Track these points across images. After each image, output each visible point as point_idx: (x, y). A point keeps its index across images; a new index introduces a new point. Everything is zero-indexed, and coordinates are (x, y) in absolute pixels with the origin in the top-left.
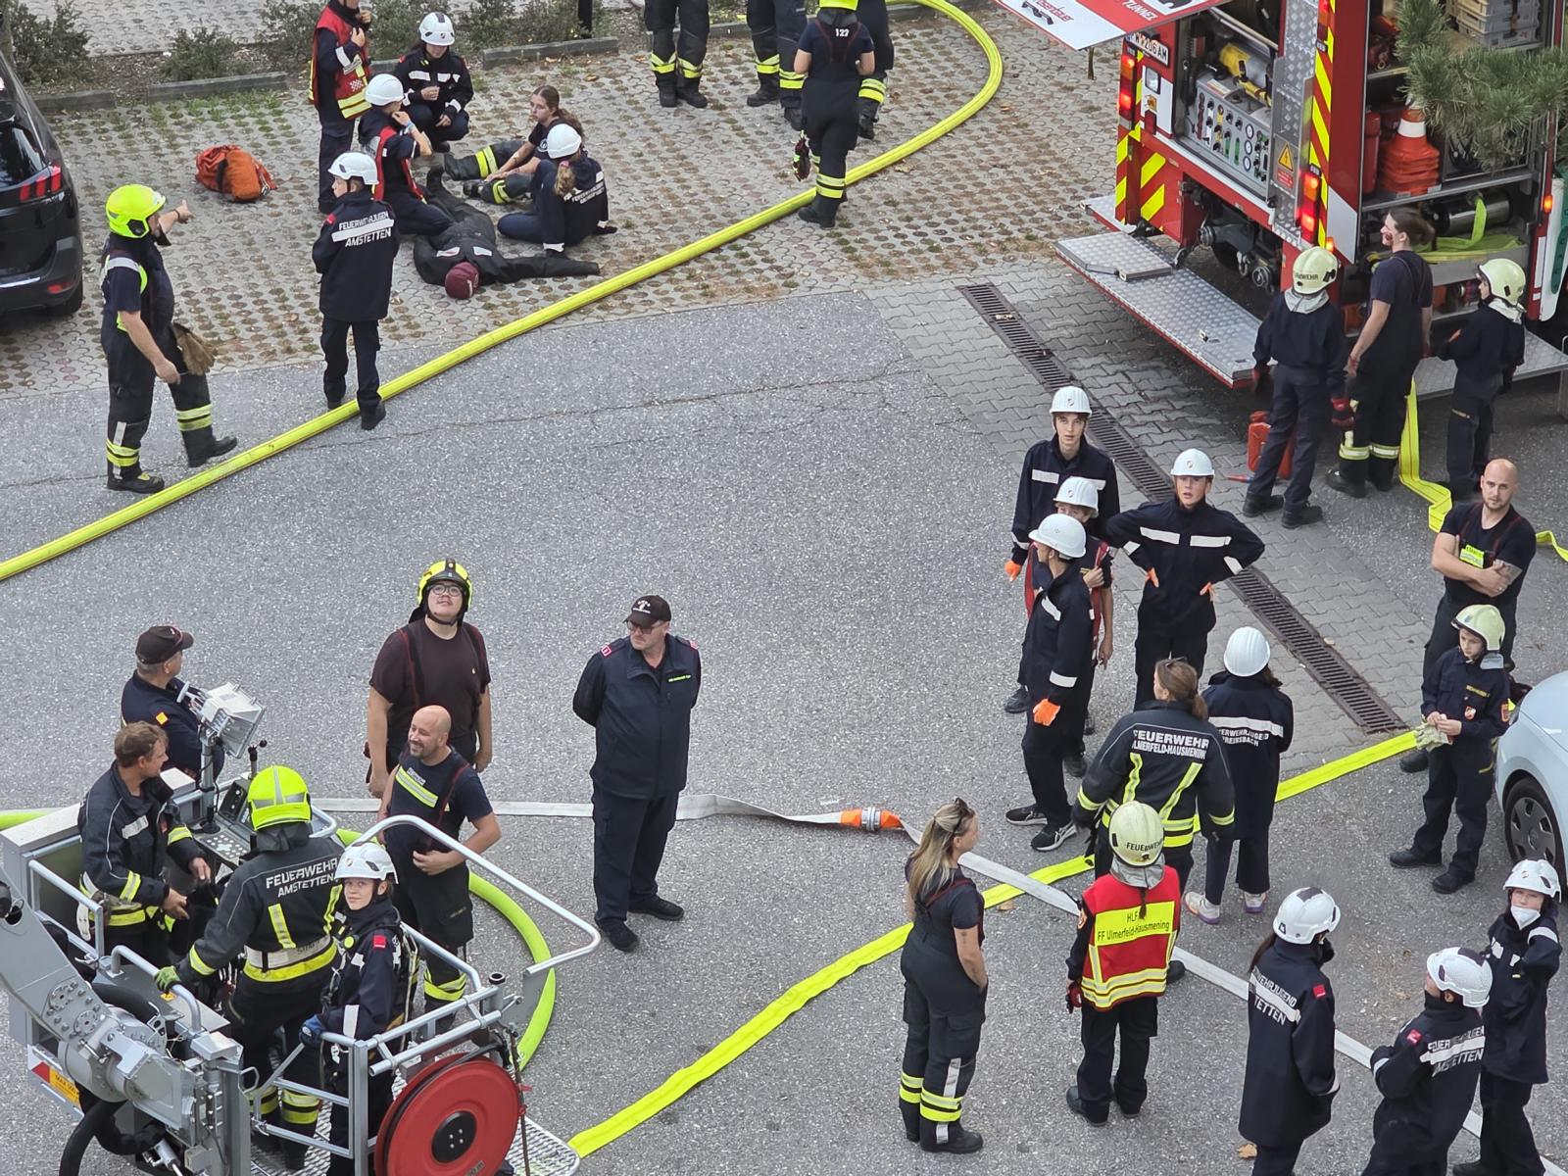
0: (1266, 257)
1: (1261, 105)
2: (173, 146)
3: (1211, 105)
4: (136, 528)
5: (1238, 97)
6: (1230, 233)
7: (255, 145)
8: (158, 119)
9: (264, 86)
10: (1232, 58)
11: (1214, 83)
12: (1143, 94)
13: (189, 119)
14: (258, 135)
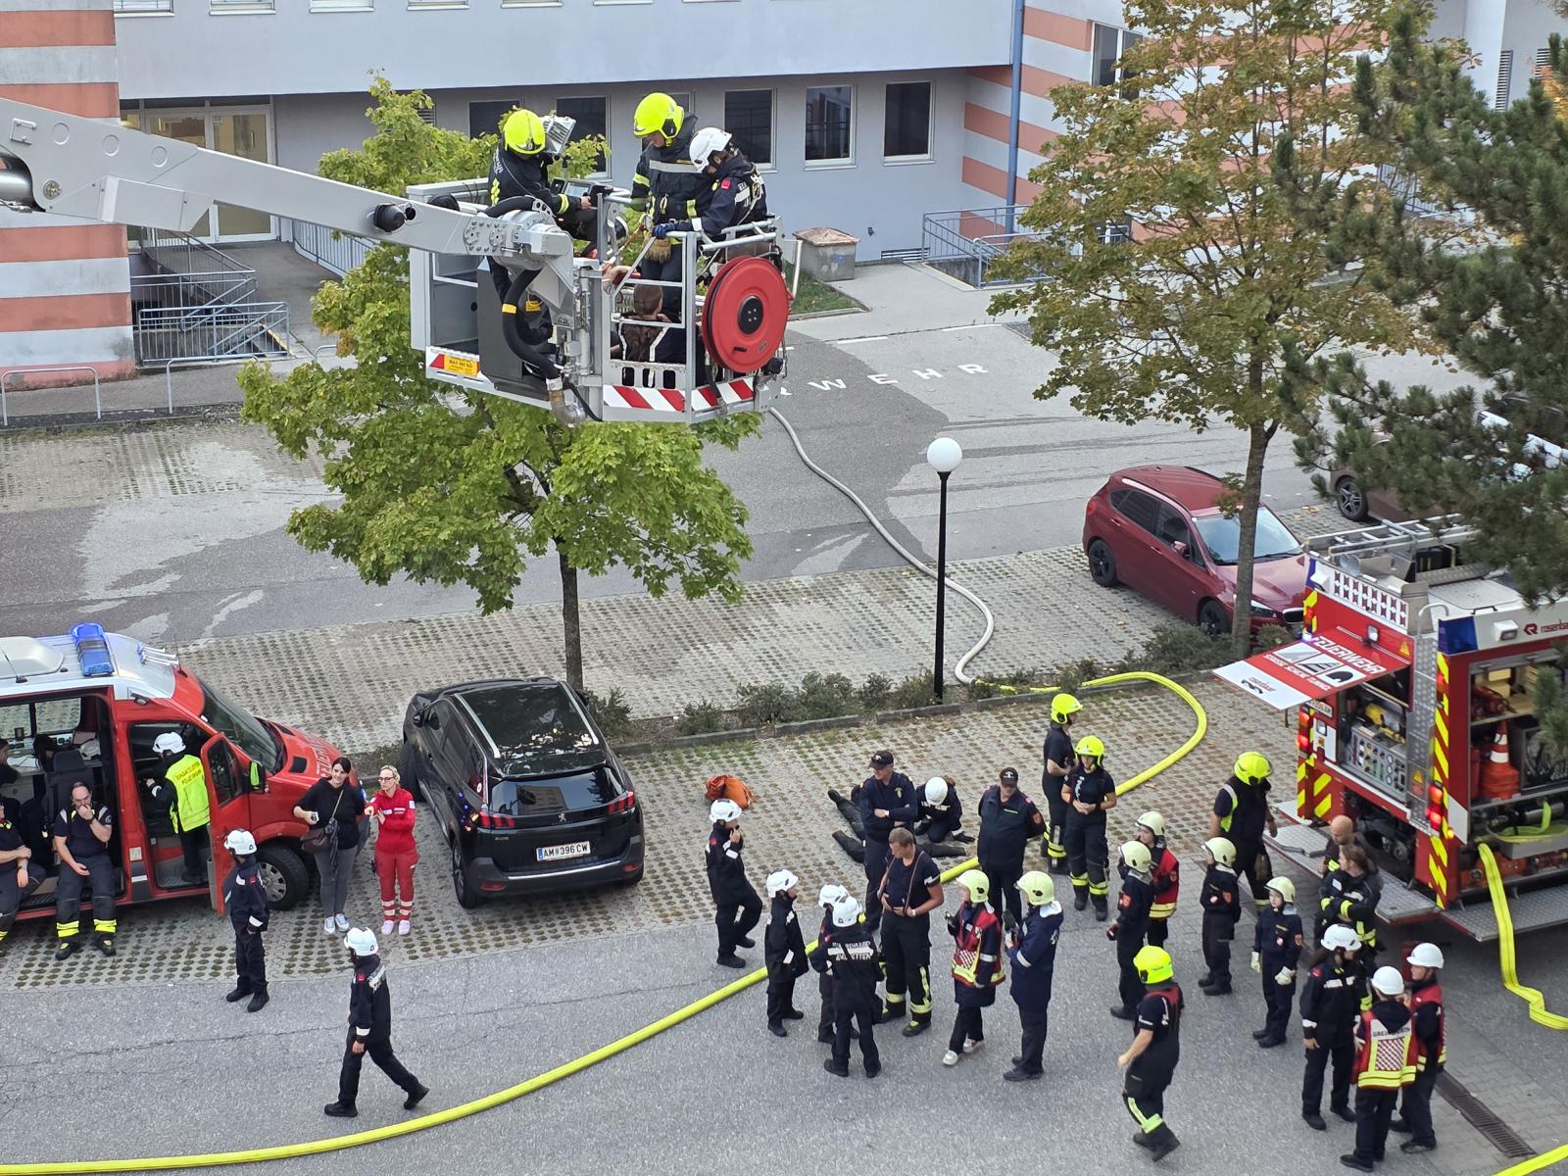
0: (1403, 841)
1: (1396, 743)
2: (690, 776)
3: (1362, 743)
4: (688, 1022)
5: (1380, 737)
6: (1377, 825)
7: (740, 775)
8: (678, 759)
9: (742, 738)
10: (1374, 713)
11: (1362, 728)
12: (1315, 736)
13: (698, 759)
14: (741, 768)
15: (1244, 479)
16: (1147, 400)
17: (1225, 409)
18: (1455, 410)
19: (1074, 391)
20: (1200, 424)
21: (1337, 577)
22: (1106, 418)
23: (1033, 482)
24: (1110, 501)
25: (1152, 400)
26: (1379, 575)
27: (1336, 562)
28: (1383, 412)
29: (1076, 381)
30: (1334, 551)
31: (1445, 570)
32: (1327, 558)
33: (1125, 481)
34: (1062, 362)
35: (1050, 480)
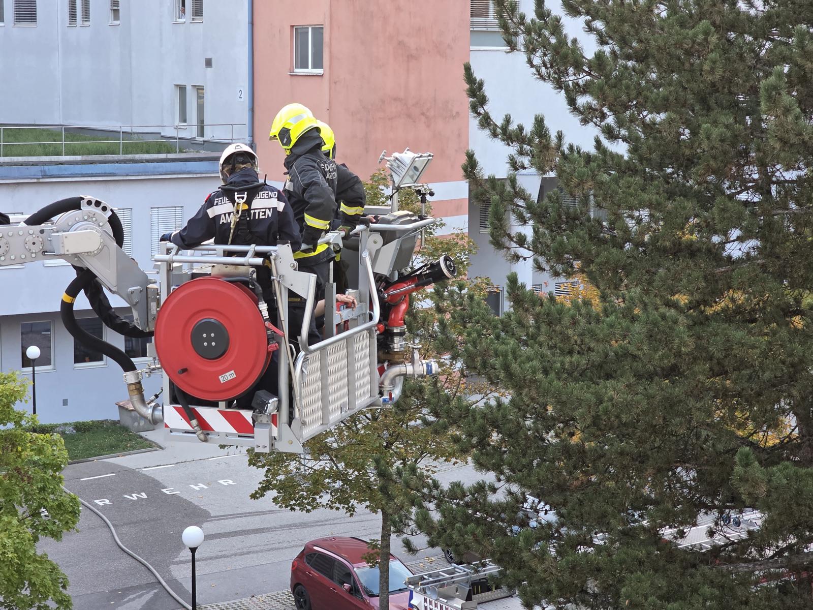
15: (380, 542)
16: (318, 497)
17: (365, 501)
18: (476, 495)
19: (273, 493)
20: (351, 510)
21: (425, 600)
22: (294, 509)
23: (262, 551)
24: (305, 560)
25: (321, 497)
26: (449, 598)
27: (424, 591)
28: (435, 498)
29: (275, 487)
30: (422, 584)
31: (489, 593)
32: (418, 589)
33: (315, 548)
34: (266, 476)
35: (272, 549)
